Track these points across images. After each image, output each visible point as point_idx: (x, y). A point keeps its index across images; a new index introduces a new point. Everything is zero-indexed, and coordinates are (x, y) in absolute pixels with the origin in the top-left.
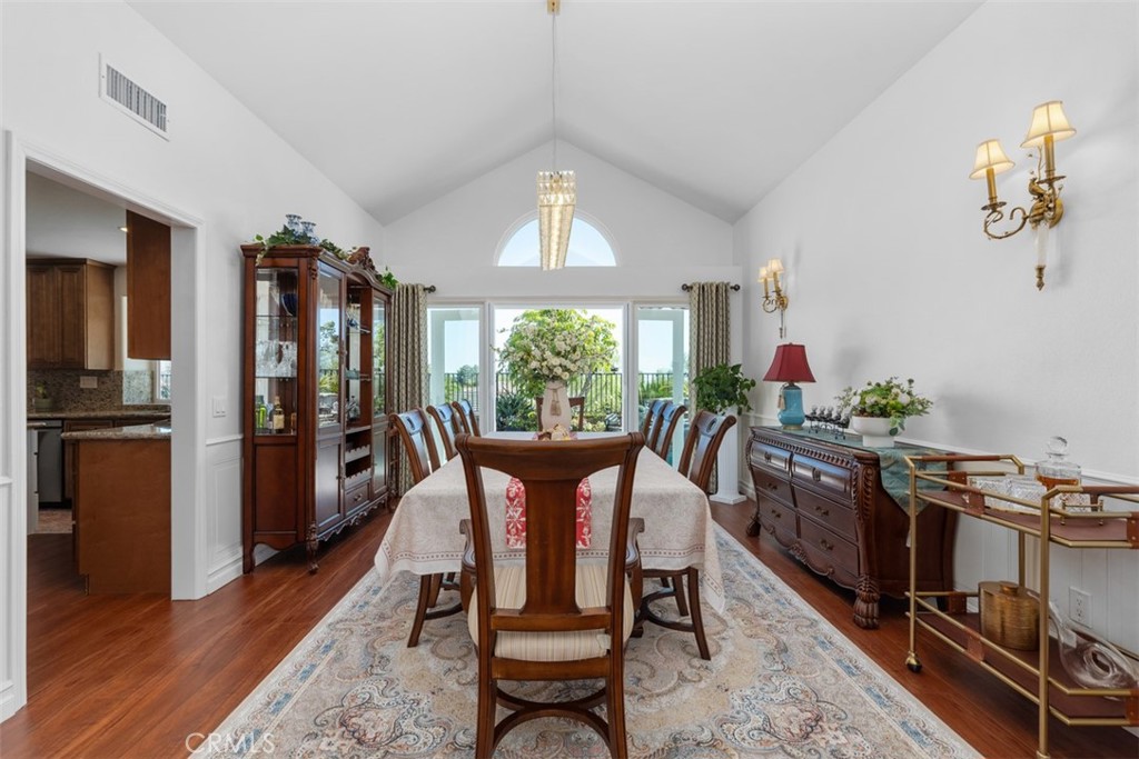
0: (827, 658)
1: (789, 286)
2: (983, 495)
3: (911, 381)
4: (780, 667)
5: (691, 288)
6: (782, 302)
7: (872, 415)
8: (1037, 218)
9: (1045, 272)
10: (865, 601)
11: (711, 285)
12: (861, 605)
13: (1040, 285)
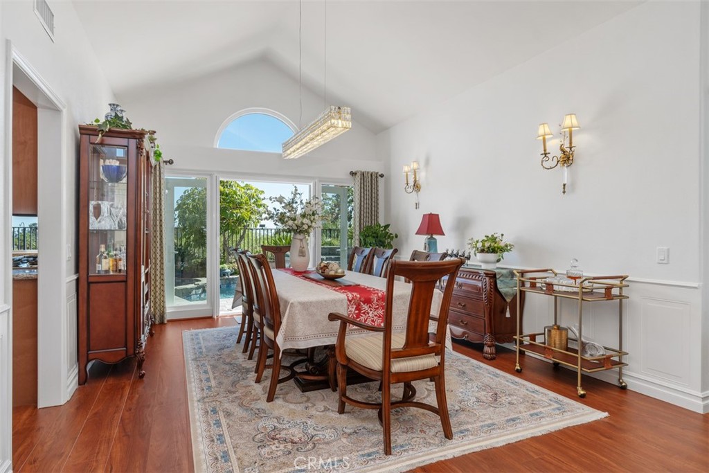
0: (484, 373)
1: (422, 177)
2: (552, 285)
3: (502, 235)
4: (467, 379)
5: (356, 174)
6: (417, 187)
7: (487, 252)
8: (565, 162)
9: (566, 186)
10: (489, 346)
11: (368, 173)
12: (486, 349)
13: (564, 192)
